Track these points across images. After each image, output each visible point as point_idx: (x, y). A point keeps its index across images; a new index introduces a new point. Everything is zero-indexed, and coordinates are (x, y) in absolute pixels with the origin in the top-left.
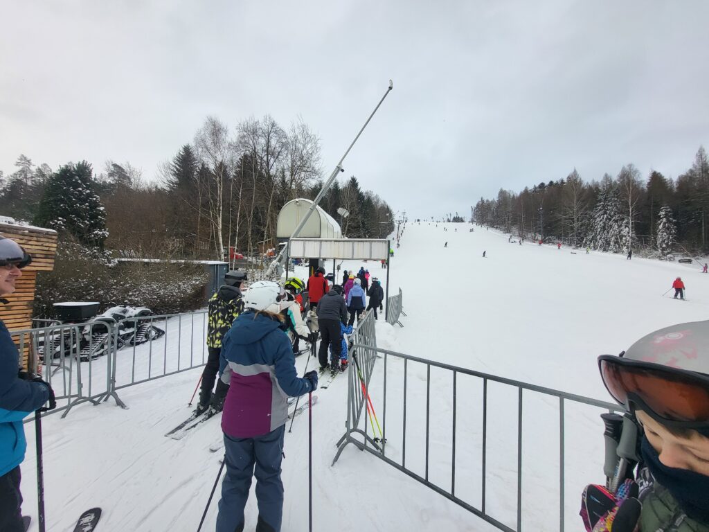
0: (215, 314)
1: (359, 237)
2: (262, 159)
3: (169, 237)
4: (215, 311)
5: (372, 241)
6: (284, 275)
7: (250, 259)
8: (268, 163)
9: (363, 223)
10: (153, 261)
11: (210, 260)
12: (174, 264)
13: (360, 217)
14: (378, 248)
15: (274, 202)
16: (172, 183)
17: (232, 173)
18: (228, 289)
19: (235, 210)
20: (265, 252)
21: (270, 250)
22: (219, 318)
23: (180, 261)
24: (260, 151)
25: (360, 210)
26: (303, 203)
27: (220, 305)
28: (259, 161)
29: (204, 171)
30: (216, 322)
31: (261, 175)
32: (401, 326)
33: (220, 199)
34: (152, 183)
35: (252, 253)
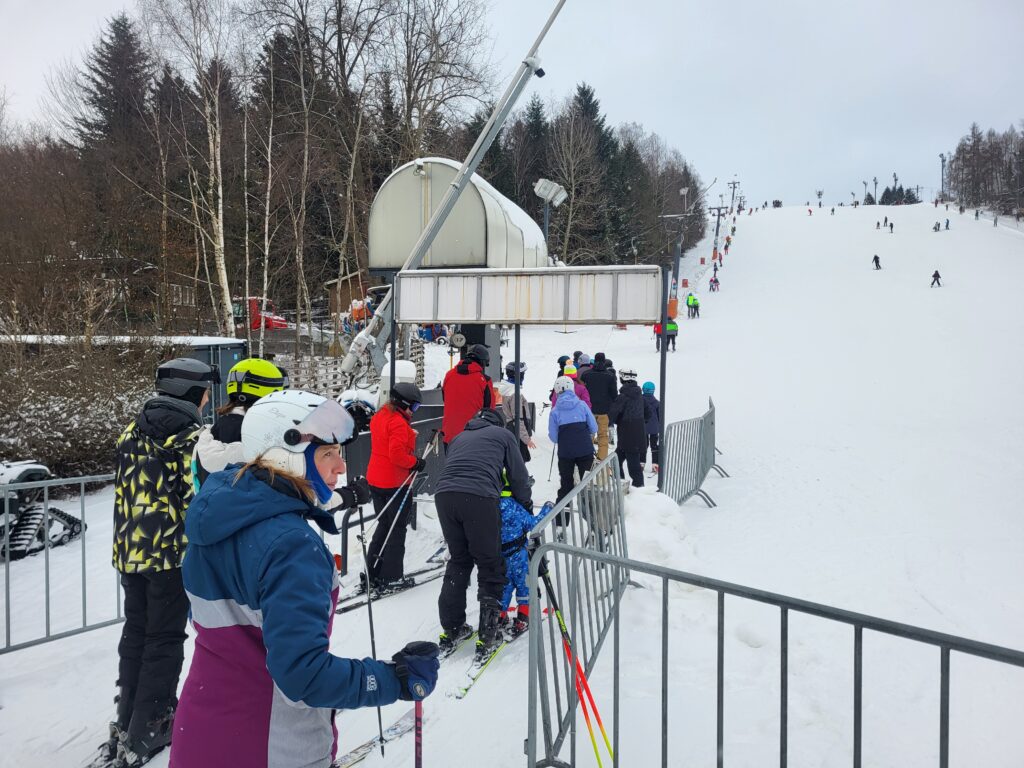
0: (128, 478)
1: (604, 260)
2: (324, 46)
3: (88, 276)
4: (129, 471)
5: (620, 272)
6: (386, 371)
7: (304, 329)
8: (343, 59)
9: (614, 219)
10: (47, 339)
11: (200, 333)
12: (103, 347)
13: (605, 201)
14: (639, 288)
15: (363, 168)
16: (88, 125)
17: (246, 91)
18: (161, 405)
19: (258, 194)
20: (345, 308)
21: (356, 304)
22: (139, 488)
23: (119, 339)
24: (319, 25)
25: (606, 182)
26: (437, 170)
27: (142, 451)
28: (317, 52)
29: (171, 88)
30: (132, 502)
31: (323, 92)
32: (711, 504)
33: (216, 164)
34: (34, 127)
35: (311, 313)
